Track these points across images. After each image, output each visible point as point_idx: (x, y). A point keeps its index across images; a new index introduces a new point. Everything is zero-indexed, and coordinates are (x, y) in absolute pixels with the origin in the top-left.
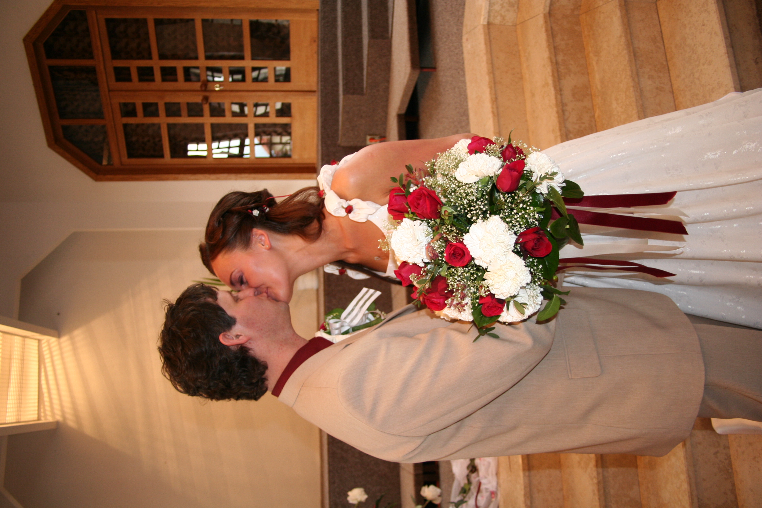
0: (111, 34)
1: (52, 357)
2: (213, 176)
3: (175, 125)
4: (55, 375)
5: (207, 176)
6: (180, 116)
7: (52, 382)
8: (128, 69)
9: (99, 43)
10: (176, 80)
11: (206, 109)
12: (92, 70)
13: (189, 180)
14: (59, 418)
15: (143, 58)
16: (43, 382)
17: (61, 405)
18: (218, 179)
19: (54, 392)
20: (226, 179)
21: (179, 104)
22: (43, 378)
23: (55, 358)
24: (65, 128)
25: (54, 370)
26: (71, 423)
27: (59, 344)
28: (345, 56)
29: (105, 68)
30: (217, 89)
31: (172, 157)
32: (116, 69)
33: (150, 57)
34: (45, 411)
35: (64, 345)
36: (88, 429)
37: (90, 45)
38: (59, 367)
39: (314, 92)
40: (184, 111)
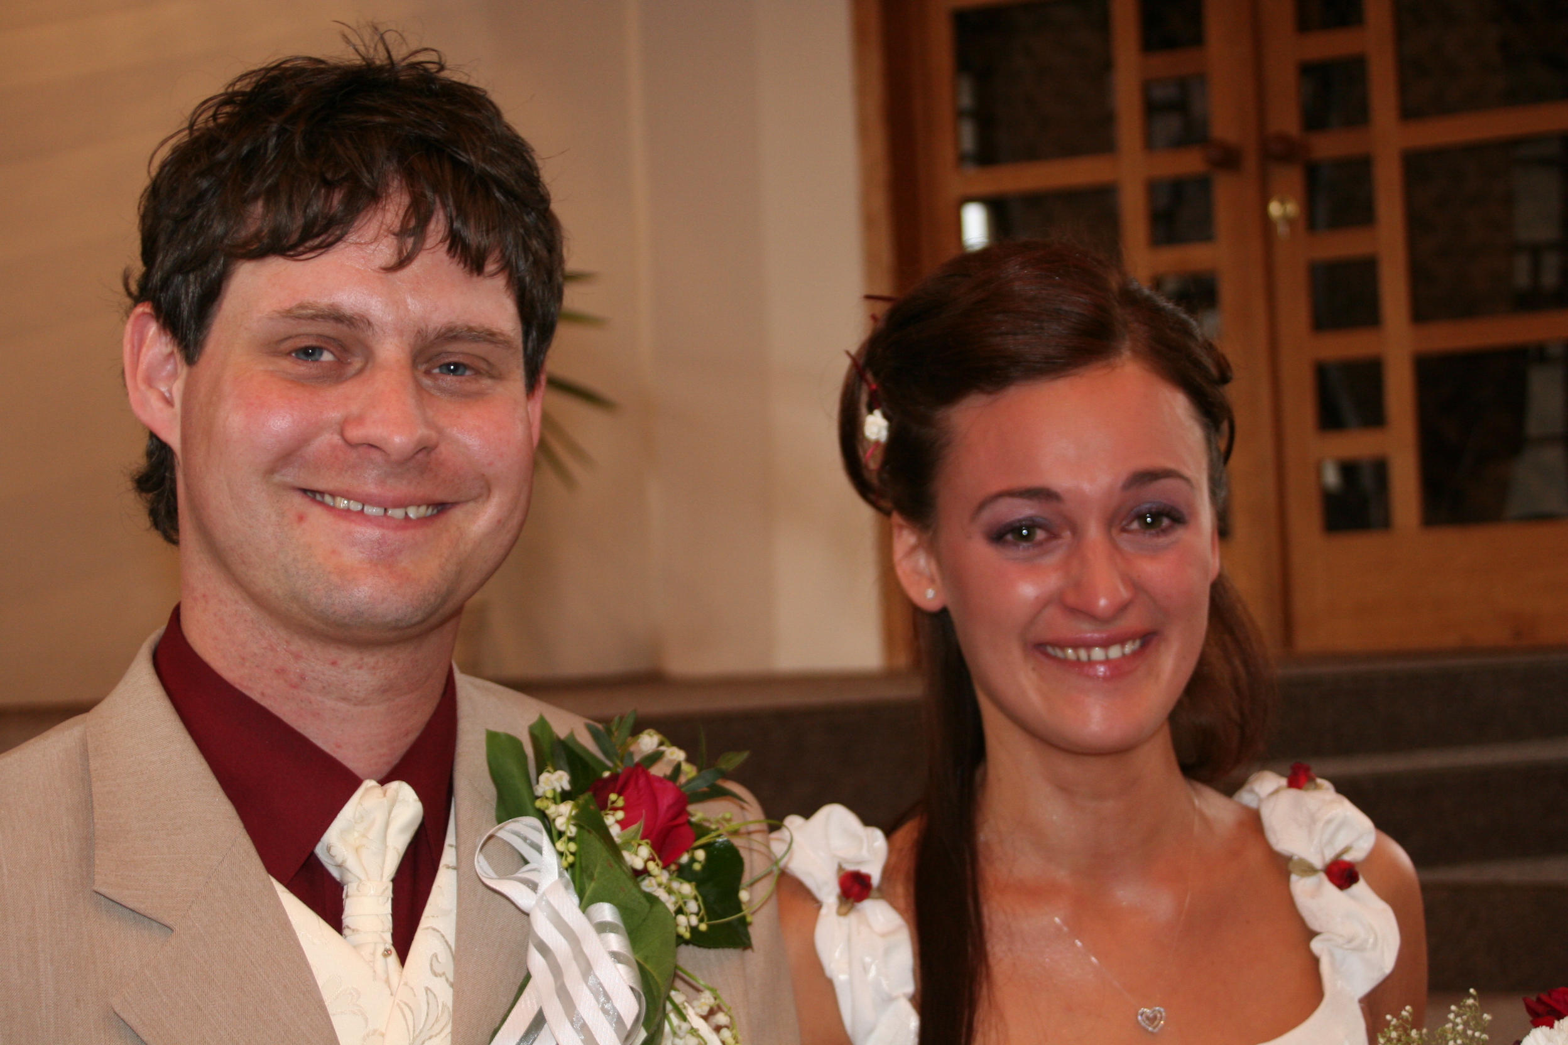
5: (881, 173)
6: (1146, 46)
11: (1190, 163)
30: (1275, 209)
40: (1165, 64)
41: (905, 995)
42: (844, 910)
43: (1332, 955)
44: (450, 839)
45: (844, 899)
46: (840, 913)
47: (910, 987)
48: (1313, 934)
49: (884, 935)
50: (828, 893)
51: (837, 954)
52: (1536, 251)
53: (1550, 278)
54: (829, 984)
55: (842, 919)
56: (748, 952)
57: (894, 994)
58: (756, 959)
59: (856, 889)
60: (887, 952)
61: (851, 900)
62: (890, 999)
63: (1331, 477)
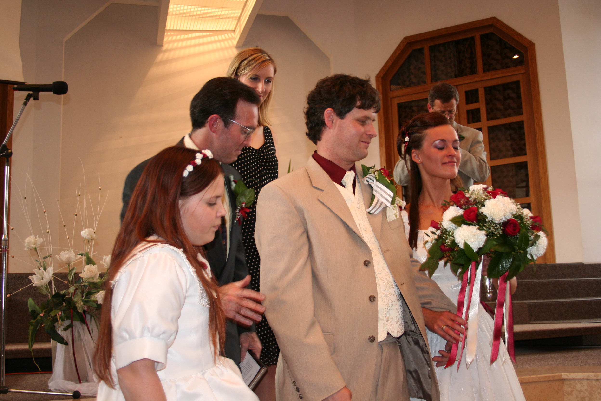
0: (506, 86)
1: (219, 41)
4: (203, 44)
7: (197, 41)
8: (477, 101)
9: (497, 76)
12: (473, 71)
14: (165, 47)
15: (488, 113)
16: (197, 34)
17: (176, 49)
19: (189, 43)
22: (201, 34)
23: (218, 44)
24: (421, 51)
25: (208, 43)
26: (160, 57)
27: (230, 47)
29: (476, 82)
32: (476, 91)
33: (489, 119)
34: (173, 36)
35: (230, 51)
36: (154, 71)
37: (495, 69)
38: (210, 47)
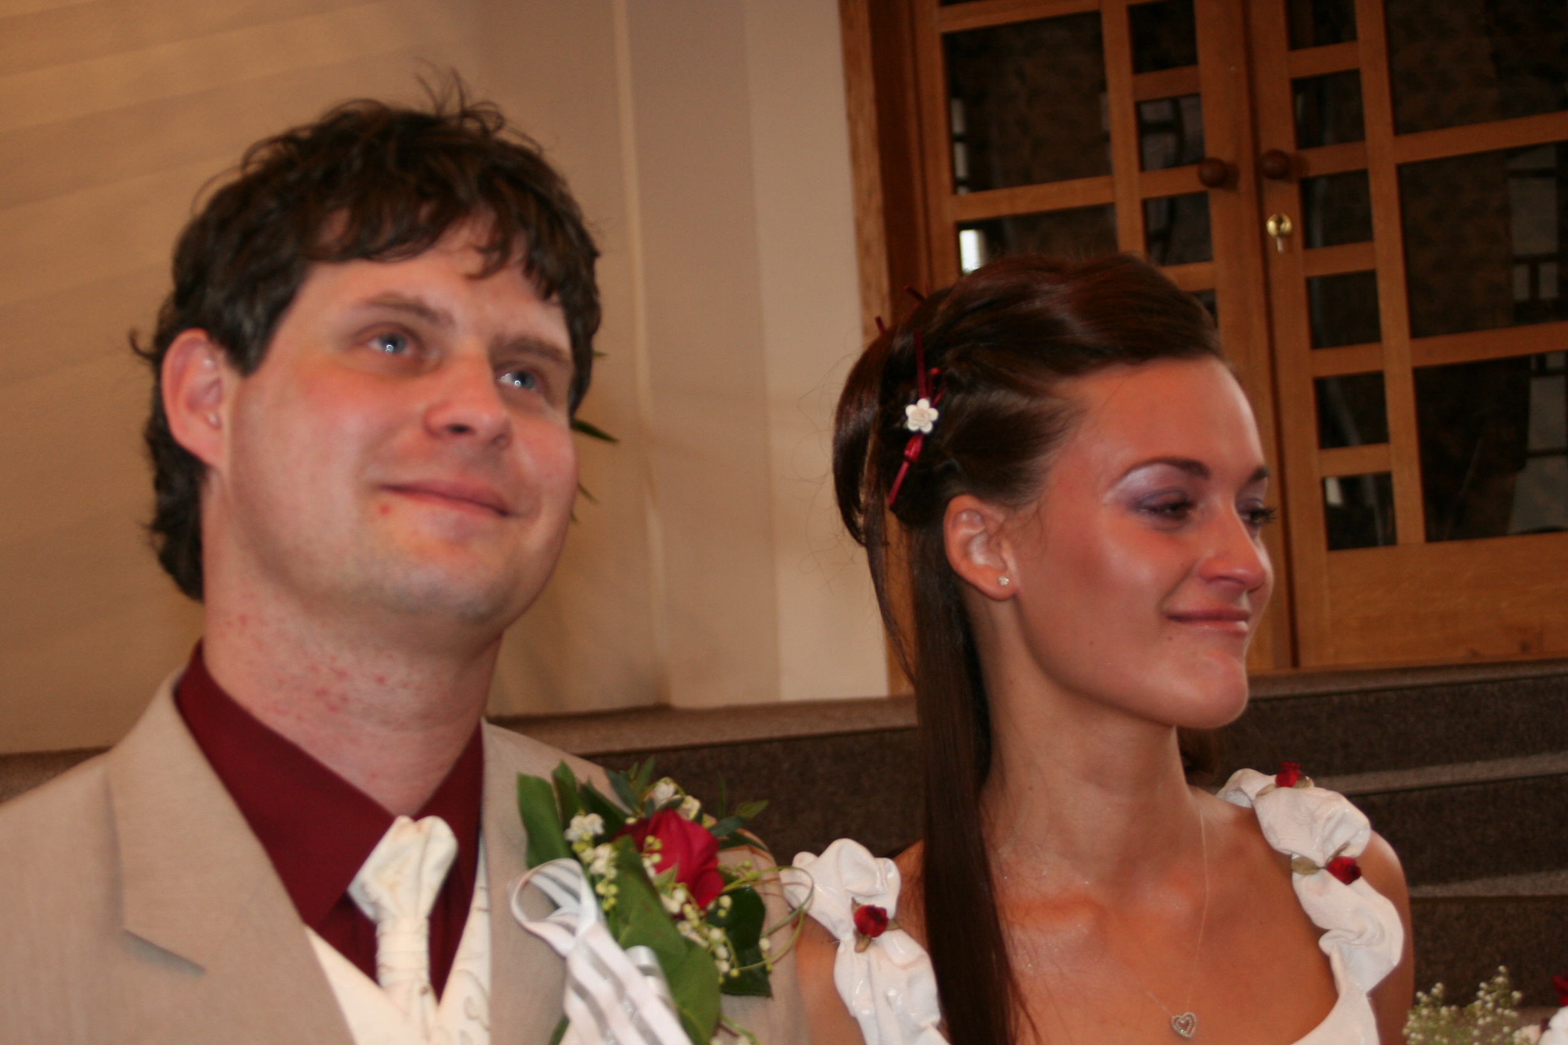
2: (875, 227)
3: (1096, 45)
6: (1138, 67)
10: (1295, 43)
11: (1185, 181)
13: (852, 119)
18: (864, 249)
20: (866, 285)
21: (1192, 60)
28: (1493, 790)
30: (1271, 226)
31: (951, 42)
39: (1295, 662)
41: (933, 1024)
42: (862, 946)
43: (1340, 951)
44: (481, 882)
45: (861, 935)
46: (859, 950)
47: (936, 1017)
48: (1320, 932)
49: (905, 967)
50: (846, 932)
51: (857, 992)
52: (1534, 263)
53: (1548, 291)
54: (854, 1022)
55: (860, 955)
56: (769, 1000)
57: (923, 1024)
58: (778, 1007)
59: (872, 924)
60: (910, 982)
61: (868, 936)
62: (920, 1030)
63: (1334, 496)
